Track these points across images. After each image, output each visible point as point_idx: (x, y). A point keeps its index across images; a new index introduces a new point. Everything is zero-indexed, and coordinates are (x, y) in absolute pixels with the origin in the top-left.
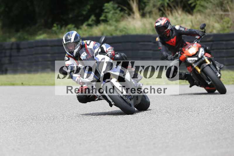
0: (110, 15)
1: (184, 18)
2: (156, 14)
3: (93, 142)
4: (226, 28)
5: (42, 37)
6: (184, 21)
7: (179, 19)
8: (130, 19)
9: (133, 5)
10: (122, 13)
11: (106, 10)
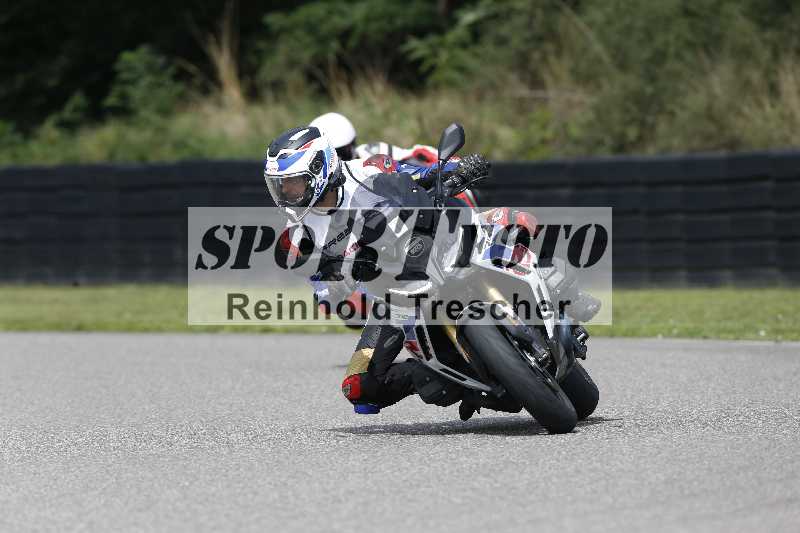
0: (137, 93)
1: (393, 109)
2: (297, 90)
4: (536, 144)
7: (378, 110)
8: (208, 108)
9: (217, 59)
10: (180, 87)
11: (125, 76)
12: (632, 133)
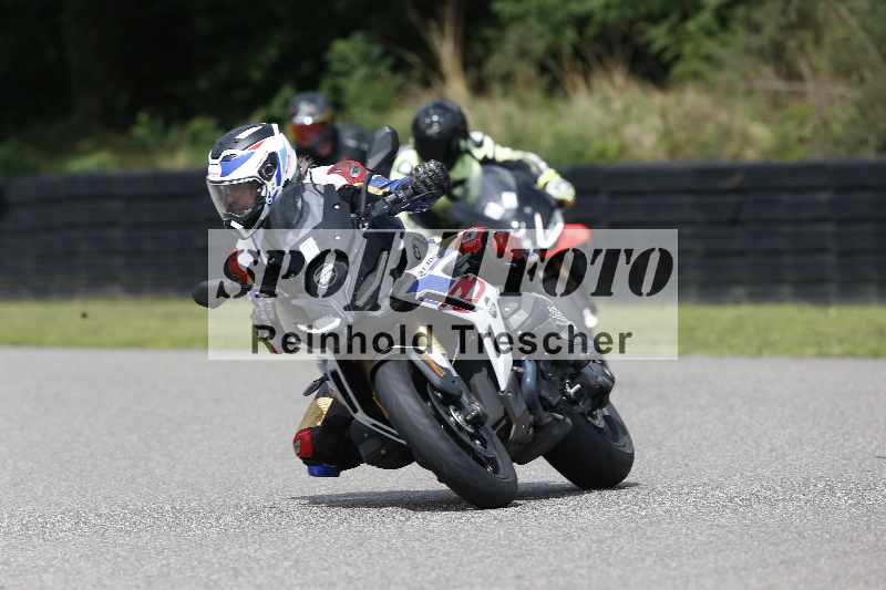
0: (352, 87)
1: (635, 104)
2: (528, 84)
3: (287, 564)
4: (792, 142)
5: (93, 162)
6: (635, 111)
7: (618, 105)
10: (399, 79)
11: (337, 66)
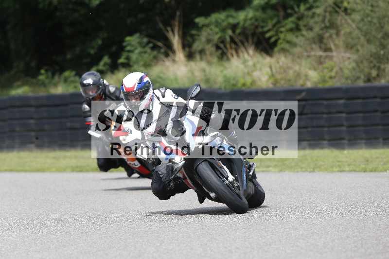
0: (134, 56)
1: (258, 62)
2: (211, 54)
4: (327, 78)
5: (20, 91)
6: (258, 66)
7: (250, 63)
8: (168, 63)
9: (173, 39)
10: (155, 53)
11: (128, 48)
12: (374, 73)
